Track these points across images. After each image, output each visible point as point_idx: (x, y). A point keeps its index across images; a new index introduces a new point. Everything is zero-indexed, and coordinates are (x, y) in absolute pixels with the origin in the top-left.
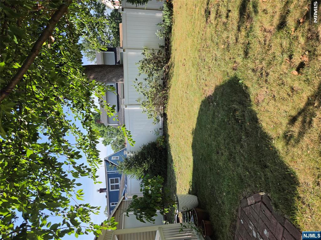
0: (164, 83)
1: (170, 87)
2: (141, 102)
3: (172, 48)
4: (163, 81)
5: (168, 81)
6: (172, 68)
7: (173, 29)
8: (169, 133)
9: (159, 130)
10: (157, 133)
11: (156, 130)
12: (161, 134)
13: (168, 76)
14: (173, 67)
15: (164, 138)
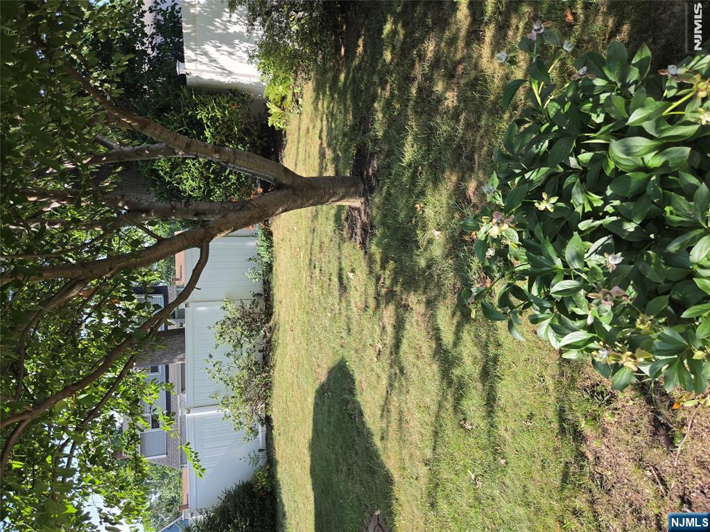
0: (264, 357)
1: (274, 365)
2: (220, 399)
3: (275, 298)
4: (264, 355)
5: (271, 354)
6: (276, 331)
7: (274, 268)
8: (276, 457)
9: (257, 453)
10: (255, 460)
11: (252, 455)
12: (262, 462)
13: (271, 345)
14: (278, 330)
15: (268, 469)
